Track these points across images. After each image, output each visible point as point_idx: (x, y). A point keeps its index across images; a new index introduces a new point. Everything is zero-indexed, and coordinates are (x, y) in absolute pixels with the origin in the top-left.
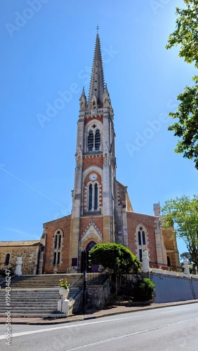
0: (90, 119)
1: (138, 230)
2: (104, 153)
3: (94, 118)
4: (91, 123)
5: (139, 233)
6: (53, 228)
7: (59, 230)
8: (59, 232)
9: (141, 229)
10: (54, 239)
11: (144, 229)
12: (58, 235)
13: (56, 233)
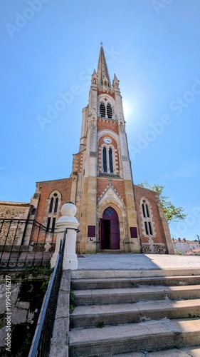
0: (102, 92)
1: (142, 202)
2: (119, 121)
3: (106, 93)
4: (103, 96)
5: (143, 205)
6: (50, 189)
7: (56, 192)
8: (55, 195)
9: (144, 201)
10: (49, 201)
11: (147, 202)
12: (55, 198)
13: (52, 195)
